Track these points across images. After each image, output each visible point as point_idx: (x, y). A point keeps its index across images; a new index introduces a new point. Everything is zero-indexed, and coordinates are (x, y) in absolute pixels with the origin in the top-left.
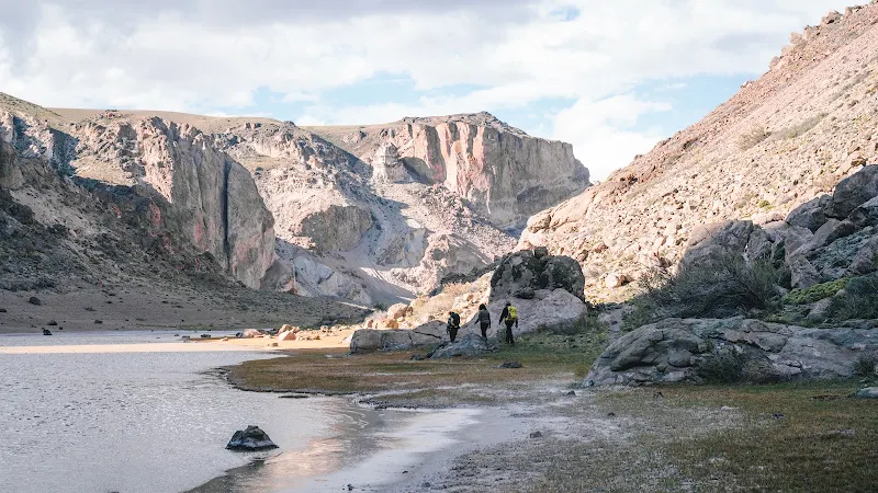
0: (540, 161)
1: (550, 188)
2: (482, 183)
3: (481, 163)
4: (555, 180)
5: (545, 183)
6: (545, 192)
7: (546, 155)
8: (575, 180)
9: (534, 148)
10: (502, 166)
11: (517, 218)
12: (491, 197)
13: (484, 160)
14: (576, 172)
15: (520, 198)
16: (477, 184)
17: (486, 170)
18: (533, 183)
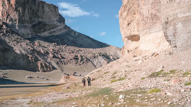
0: (44, 11)
1: (48, 23)
2: (15, 15)
3: (14, 6)
4: (50, 20)
5: (46, 21)
6: (46, 24)
7: (47, 9)
8: (59, 21)
9: (41, 5)
10: (25, 10)
11: (31, 34)
12: (19, 23)
13: (15, 5)
14: (60, 18)
15: (34, 26)
16: (12, 16)
17: (16, 10)
18: (40, 20)
